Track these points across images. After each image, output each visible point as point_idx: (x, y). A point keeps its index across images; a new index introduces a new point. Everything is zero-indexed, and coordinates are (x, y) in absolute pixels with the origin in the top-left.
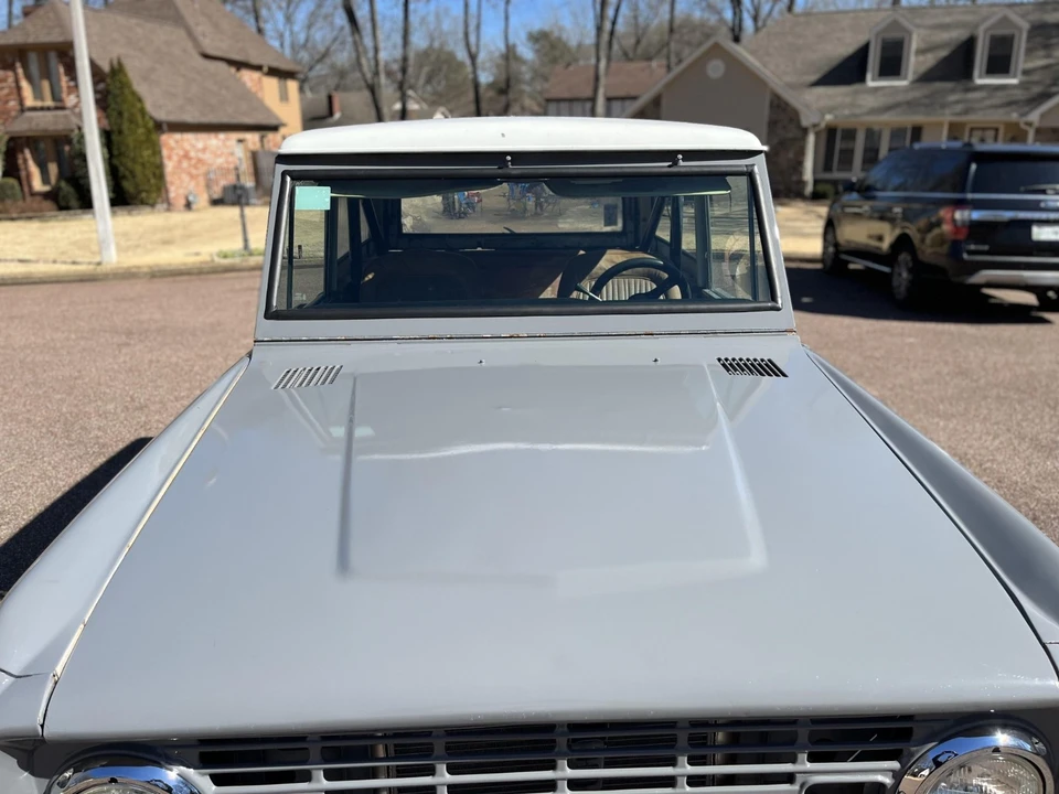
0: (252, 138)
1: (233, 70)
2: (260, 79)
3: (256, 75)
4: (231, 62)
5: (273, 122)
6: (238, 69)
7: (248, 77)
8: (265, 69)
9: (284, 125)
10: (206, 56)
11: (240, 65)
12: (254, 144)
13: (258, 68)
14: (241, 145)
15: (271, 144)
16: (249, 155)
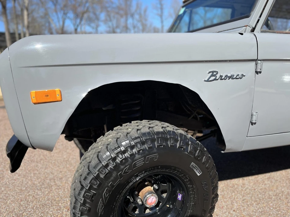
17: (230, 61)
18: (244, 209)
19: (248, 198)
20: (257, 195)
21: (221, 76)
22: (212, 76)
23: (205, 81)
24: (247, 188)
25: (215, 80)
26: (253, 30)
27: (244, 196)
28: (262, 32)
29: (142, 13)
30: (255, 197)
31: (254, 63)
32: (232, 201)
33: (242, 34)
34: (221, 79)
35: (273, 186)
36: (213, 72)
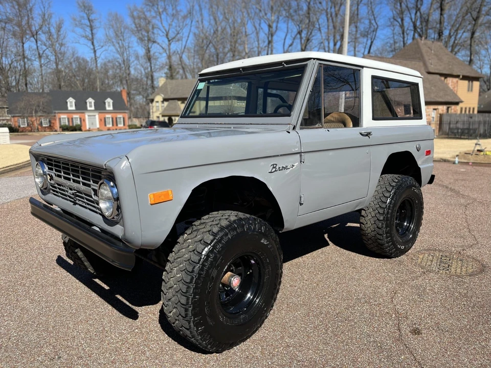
0: (442, 109)
1: (443, 78)
2: (457, 82)
3: (455, 80)
4: (441, 75)
5: (457, 101)
6: (446, 78)
7: (450, 81)
8: (461, 77)
9: (462, 102)
10: (429, 73)
11: (446, 76)
12: (443, 111)
13: (457, 76)
14: (435, 111)
15: (452, 111)
16: (439, 115)
17: (281, 155)
18: (313, 278)
19: (312, 270)
20: (319, 267)
21: (279, 168)
22: (273, 168)
23: (269, 172)
24: (308, 263)
25: (276, 171)
26: (294, 128)
27: (308, 270)
28: (301, 129)
29: (53, 31)
30: (317, 268)
31: (299, 155)
32: (301, 275)
33: (289, 132)
34: (280, 170)
35: (328, 258)
36: (273, 165)
